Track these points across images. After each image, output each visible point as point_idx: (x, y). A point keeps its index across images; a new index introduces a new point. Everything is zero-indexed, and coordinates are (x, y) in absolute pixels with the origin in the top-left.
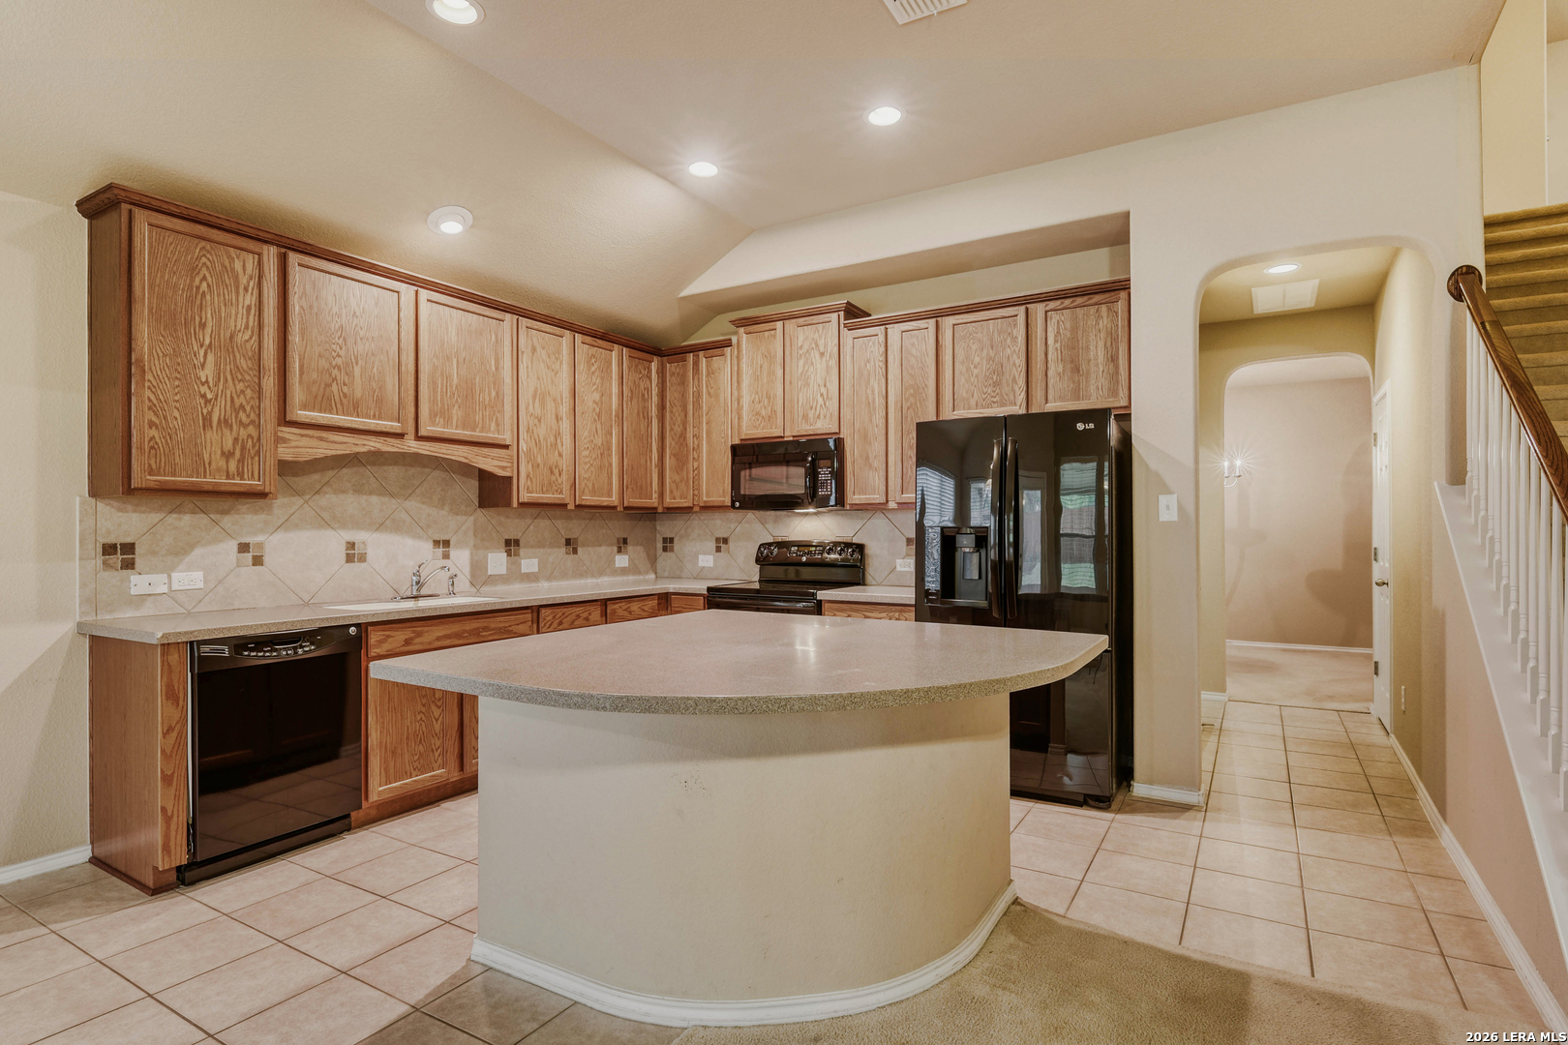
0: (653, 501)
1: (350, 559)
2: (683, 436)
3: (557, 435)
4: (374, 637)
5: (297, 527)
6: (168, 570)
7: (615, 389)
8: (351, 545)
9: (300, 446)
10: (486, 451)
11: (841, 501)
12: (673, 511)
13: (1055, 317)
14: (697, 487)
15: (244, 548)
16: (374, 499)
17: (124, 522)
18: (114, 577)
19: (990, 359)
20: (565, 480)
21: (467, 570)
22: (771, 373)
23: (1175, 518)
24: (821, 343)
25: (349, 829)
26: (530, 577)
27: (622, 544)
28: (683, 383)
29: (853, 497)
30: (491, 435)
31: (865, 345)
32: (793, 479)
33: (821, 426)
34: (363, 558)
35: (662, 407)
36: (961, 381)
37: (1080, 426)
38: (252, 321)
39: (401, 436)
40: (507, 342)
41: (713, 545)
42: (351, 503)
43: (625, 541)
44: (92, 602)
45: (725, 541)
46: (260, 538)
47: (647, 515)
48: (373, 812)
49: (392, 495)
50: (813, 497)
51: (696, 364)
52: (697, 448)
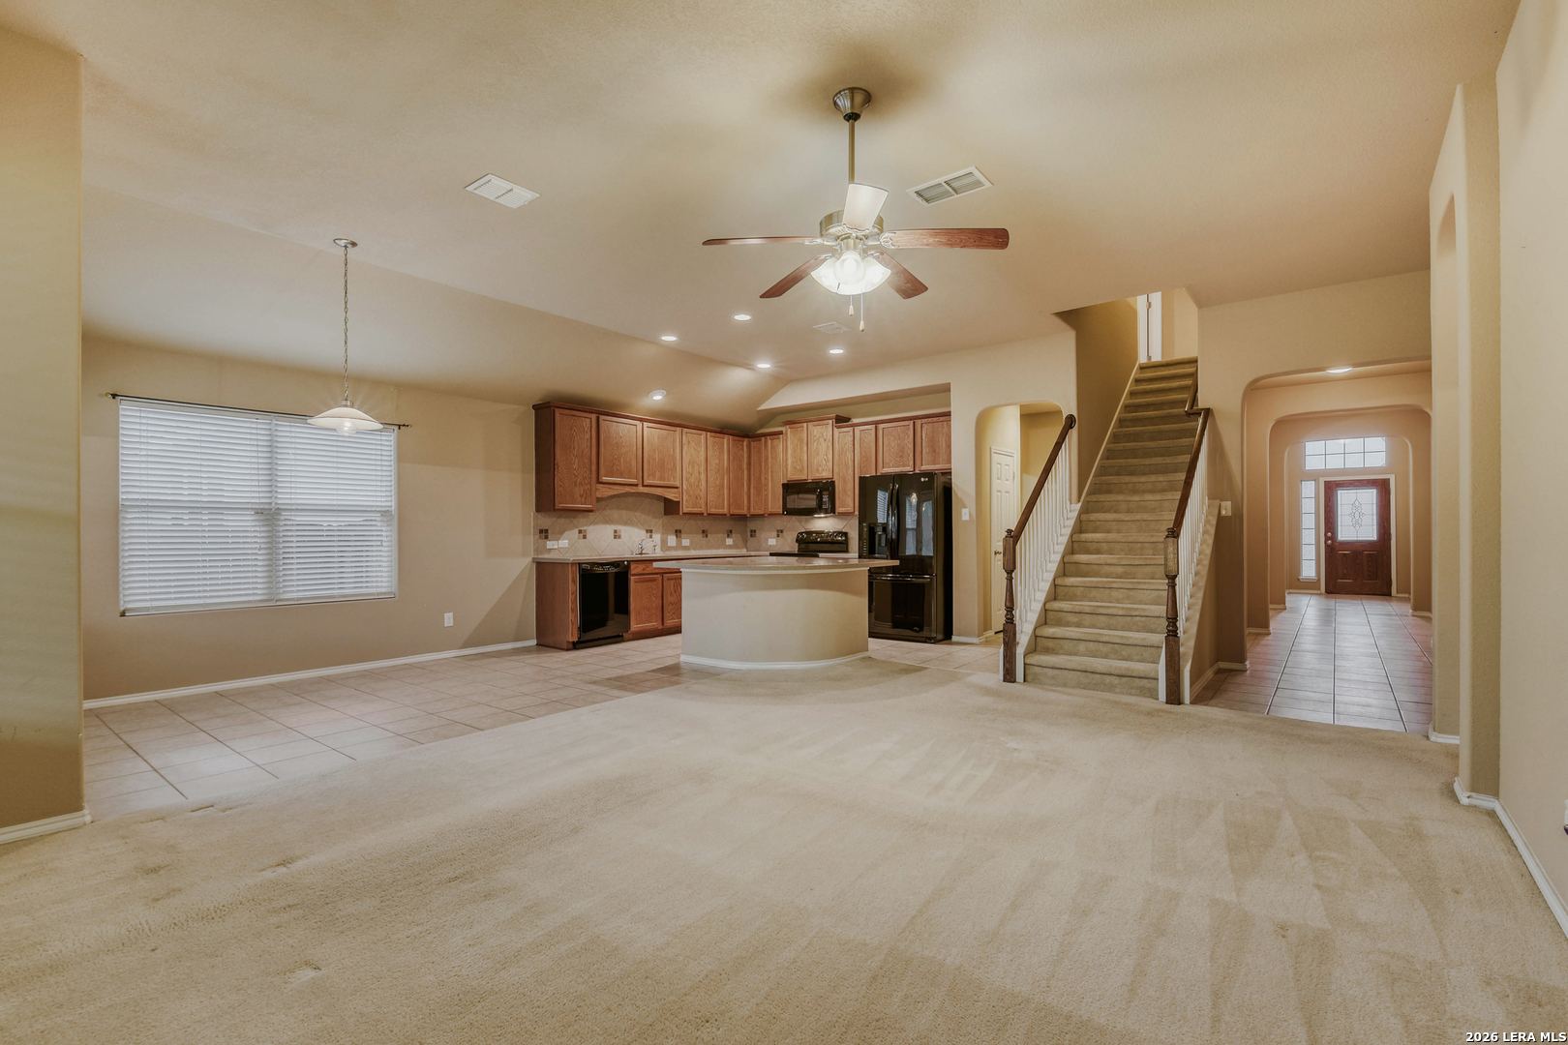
0: (745, 511)
1: (615, 537)
2: (760, 478)
3: (699, 481)
4: (633, 566)
5: (597, 523)
6: (558, 540)
7: (726, 457)
8: (615, 531)
9: (604, 492)
10: (669, 490)
11: (833, 510)
12: (754, 516)
13: (925, 427)
14: (766, 504)
15: (580, 532)
16: (624, 512)
17: (546, 521)
18: (542, 541)
19: (899, 445)
20: (702, 501)
21: (659, 543)
22: (802, 448)
23: (968, 519)
24: (825, 434)
25: (623, 641)
26: (686, 548)
27: (729, 533)
28: (760, 452)
29: (839, 509)
30: (671, 483)
31: (844, 435)
32: (810, 501)
33: (825, 474)
34: (620, 537)
35: (749, 464)
36: (886, 454)
37: (922, 480)
38: (589, 444)
39: (637, 485)
40: (678, 440)
41: (775, 534)
42: (615, 514)
43: (731, 531)
44: (536, 550)
45: (782, 531)
46: (585, 528)
47: (741, 519)
48: (631, 636)
49: (630, 510)
50: (819, 509)
51: (766, 442)
52: (766, 485)
